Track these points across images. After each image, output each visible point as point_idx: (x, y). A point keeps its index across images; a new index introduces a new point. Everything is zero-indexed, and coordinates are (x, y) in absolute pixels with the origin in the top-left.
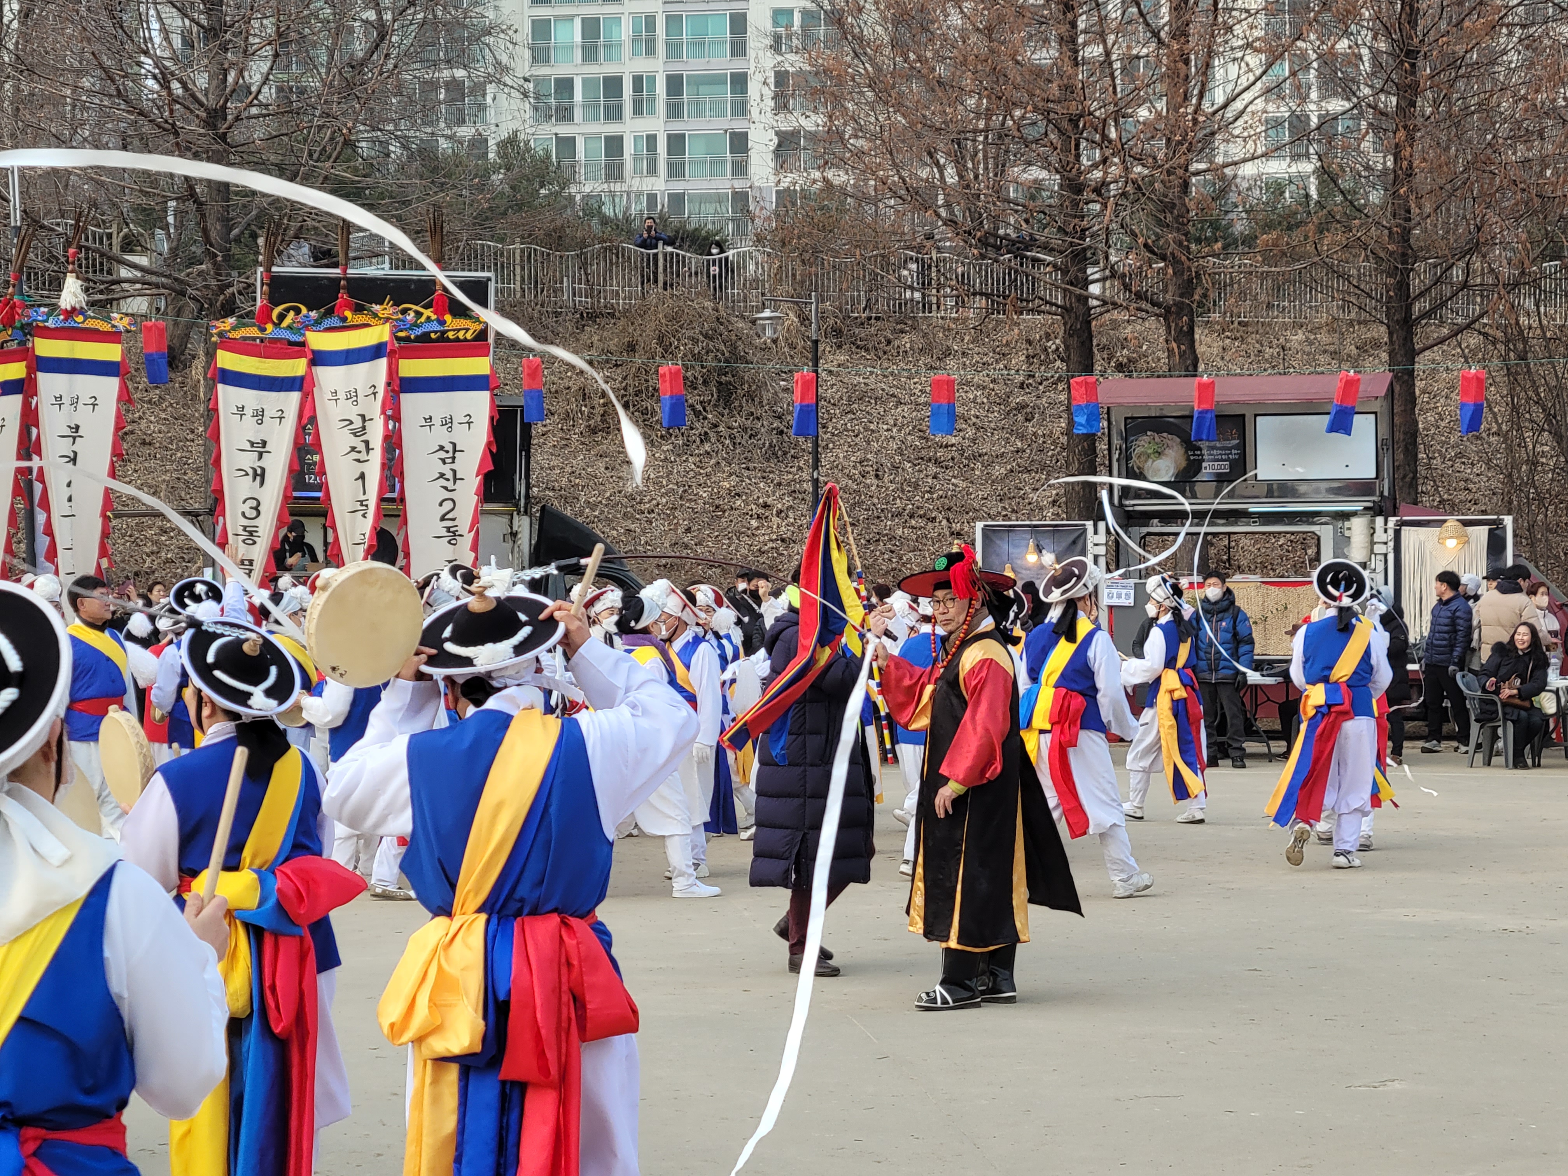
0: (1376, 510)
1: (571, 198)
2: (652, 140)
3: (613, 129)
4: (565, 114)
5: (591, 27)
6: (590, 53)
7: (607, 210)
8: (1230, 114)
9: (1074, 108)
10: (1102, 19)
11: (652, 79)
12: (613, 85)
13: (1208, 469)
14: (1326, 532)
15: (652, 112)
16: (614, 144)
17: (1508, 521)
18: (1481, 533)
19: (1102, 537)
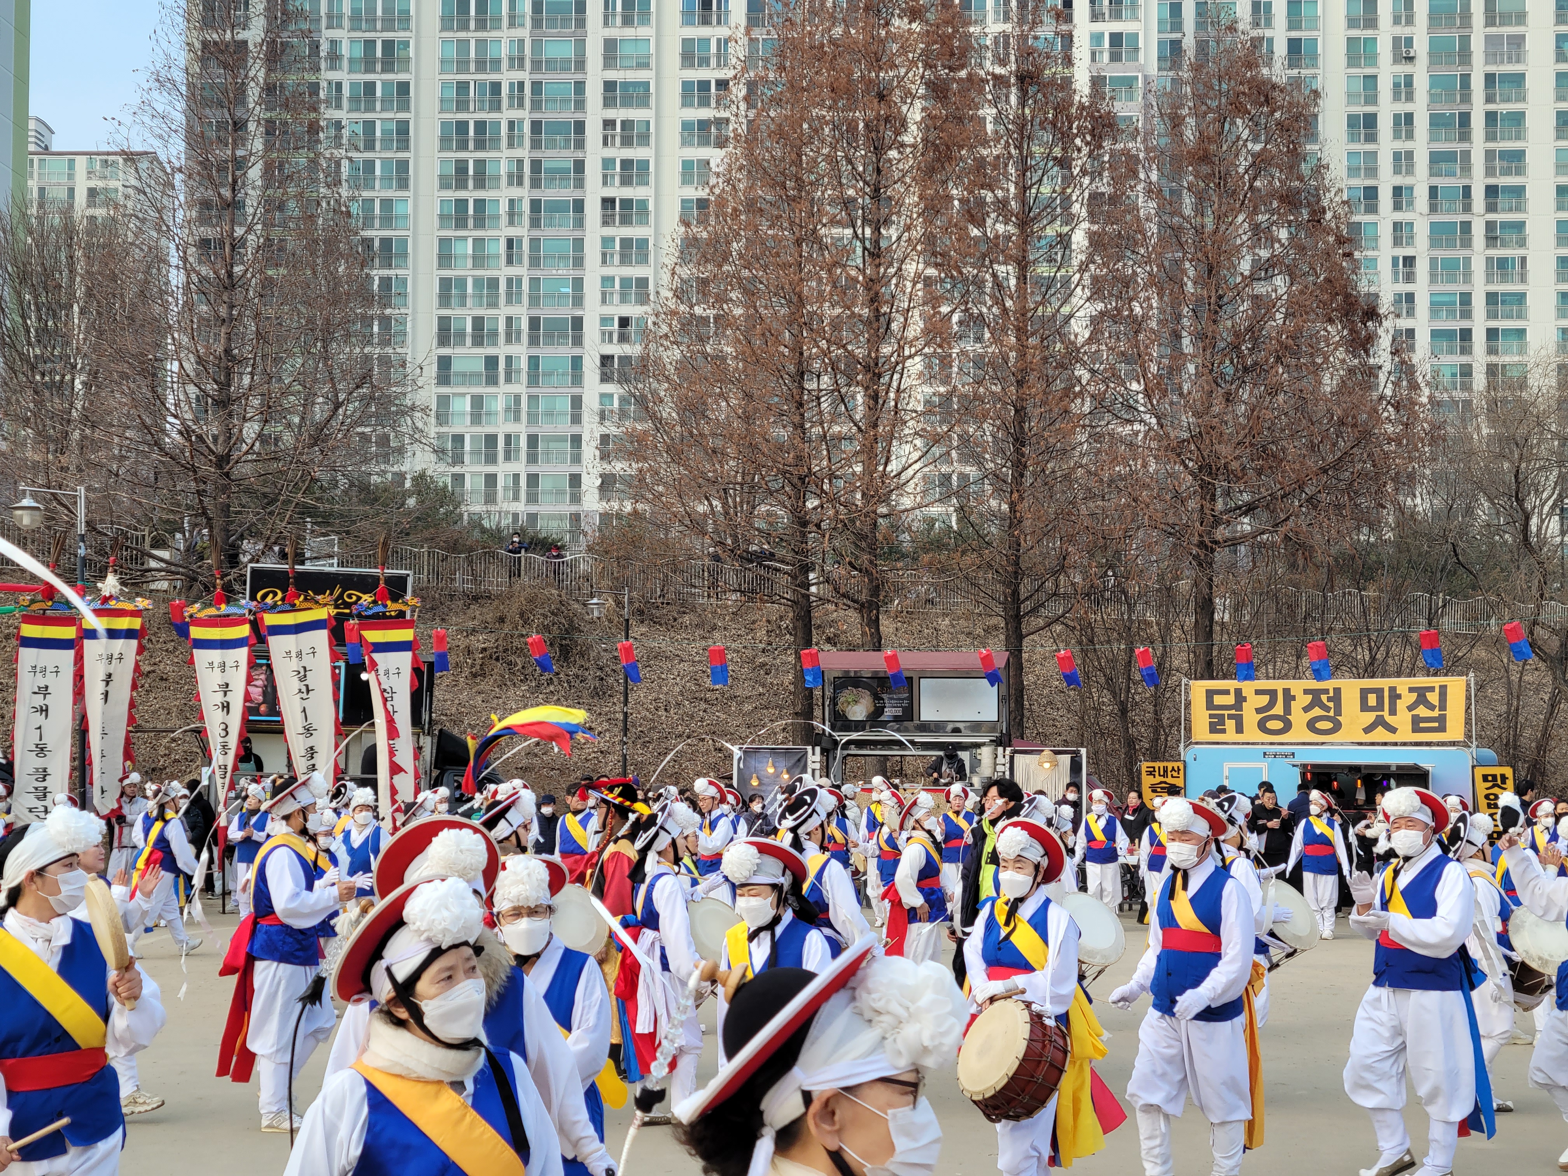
0: (999, 742)
1: (461, 516)
2: (517, 477)
3: (490, 469)
4: (459, 459)
5: (477, 401)
6: (476, 418)
7: (485, 523)
8: (904, 477)
9: (804, 470)
10: (821, 413)
11: (518, 437)
12: (491, 440)
13: (889, 713)
16: (491, 480)
17: (1083, 751)
18: (1066, 759)
19: (818, 757)
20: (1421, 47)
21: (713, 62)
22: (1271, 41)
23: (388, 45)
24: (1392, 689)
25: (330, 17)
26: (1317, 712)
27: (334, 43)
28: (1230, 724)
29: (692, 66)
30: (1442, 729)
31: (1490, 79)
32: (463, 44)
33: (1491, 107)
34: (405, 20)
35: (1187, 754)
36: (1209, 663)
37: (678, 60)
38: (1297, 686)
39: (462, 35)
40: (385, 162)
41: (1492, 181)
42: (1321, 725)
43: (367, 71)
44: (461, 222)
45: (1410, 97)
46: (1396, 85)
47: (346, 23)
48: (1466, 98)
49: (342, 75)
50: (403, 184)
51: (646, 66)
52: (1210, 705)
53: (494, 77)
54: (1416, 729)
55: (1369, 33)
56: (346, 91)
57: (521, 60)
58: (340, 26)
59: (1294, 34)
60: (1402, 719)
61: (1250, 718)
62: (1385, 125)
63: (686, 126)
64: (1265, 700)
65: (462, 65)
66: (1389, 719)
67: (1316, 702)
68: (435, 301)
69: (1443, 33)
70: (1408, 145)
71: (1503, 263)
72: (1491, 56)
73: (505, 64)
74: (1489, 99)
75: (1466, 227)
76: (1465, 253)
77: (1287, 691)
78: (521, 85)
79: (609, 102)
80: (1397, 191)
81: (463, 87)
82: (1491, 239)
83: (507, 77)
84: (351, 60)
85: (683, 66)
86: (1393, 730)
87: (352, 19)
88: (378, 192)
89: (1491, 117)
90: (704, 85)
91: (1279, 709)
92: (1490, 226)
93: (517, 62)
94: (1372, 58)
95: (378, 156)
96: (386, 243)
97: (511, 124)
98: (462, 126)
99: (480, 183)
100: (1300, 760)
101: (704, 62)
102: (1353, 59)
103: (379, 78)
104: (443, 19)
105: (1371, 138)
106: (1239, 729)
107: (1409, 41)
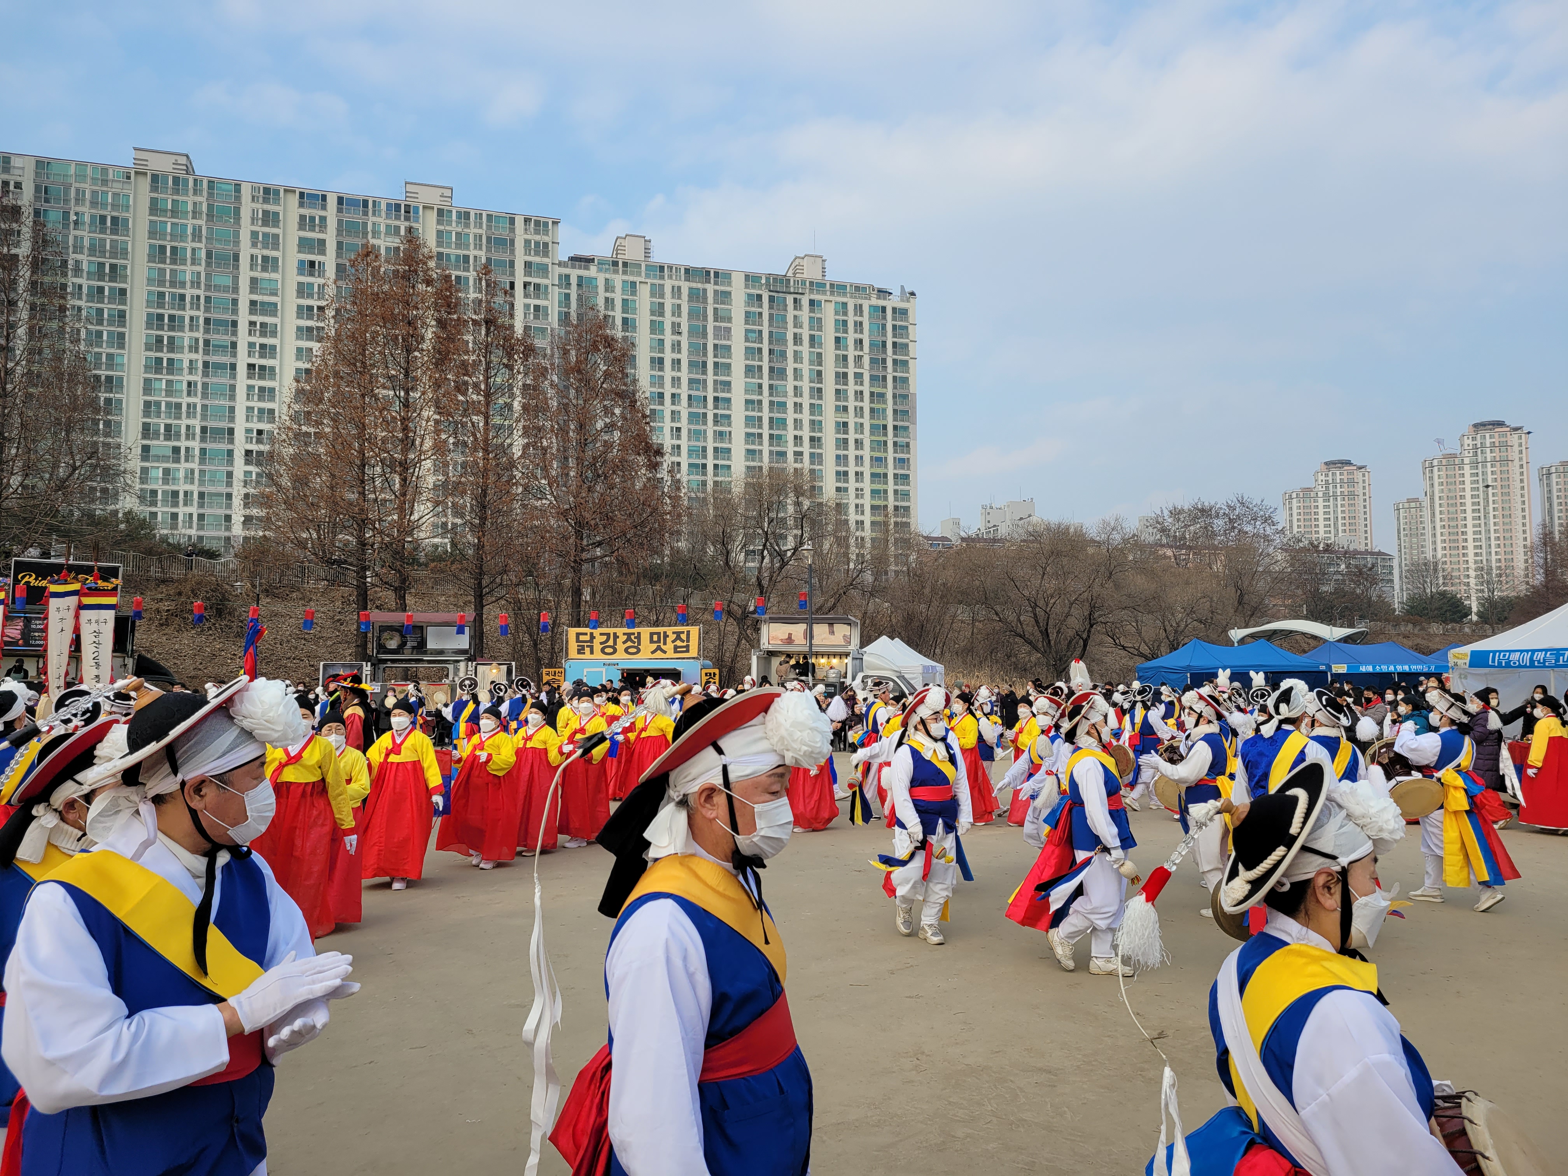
0: (469, 659)
1: (155, 536)
2: (191, 515)
3: (174, 510)
4: (154, 503)
5: (166, 472)
6: (166, 481)
7: (171, 541)
8: (421, 522)
9: (364, 517)
10: (374, 487)
11: (192, 493)
12: (175, 494)
13: (409, 644)
14: (451, 667)
15: (192, 505)
16: (175, 516)
17: (514, 663)
18: (505, 668)
19: (369, 668)
20: (685, 328)
21: (316, 296)
22: (614, 317)
23: (113, 267)
24: (665, 633)
25: (75, 247)
26: (629, 644)
27: (77, 261)
28: (587, 650)
29: (303, 297)
30: (688, 651)
31: (716, 346)
32: (162, 271)
33: (716, 360)
34: (124, 253)
35: (566, 665)
36: (579, 620)
37: (295, 294)
38: (620, 631)
39: (162, 266)
40: (109, 332)
41: (716, 394)
42: (630, 650)
43: (99, 280)
44: (158, 370)
45: (679, 352)
46: (673, 345)
47: (86, 251)
48: (705, 354)
49: (83, 281)
50: (121, 346)
51: (276, 295)
52: (578, 640)
53: (182, 291)
54: (676, 652)
55: (661, 319)
56: (85, 290)
57: (199, 283)
58: (82, 253)
59: (625, 315)
60: (669, 647)
61: (597, 647)
62: (668, 364)
63: (299, 329)
64: (605, 637)
65: (162, 283)
66: (663, 647)
67: (629, 639)
68: (141, 413)
69: (695, 323)
70: (679, 374)
71: (721, 434)
72: (716, 337)
73: (188, 285)
74: (715, 356)
75: (705, 415)
76: (704, 427)
77: (615, 634)
78: (198, 297)
79: (252, 312)
80: (673, 395)
81: (161, 295)
82: (716, 422)
83: (189, 292)
84: (88, 273)
85: (298, 297)
86: (665, 652)
87: (89, 249)
88: (105, 350)
89: (716, 364)
90: (310, 308)
91: (611, 643)
92: (715, 415)
93: (196, 284)
94: (662, 332)
95: (105, 329)
96: (109, 379)
97: (192, 318)
98: (160, 317)
99: (171, 350)
100: (620, 667)
101: (310, 296)
102: (653, 331)
103: (107, 285)
104: (149, 255)
105: (661, 369)
106: (592, 652)
107: (679, 325)
